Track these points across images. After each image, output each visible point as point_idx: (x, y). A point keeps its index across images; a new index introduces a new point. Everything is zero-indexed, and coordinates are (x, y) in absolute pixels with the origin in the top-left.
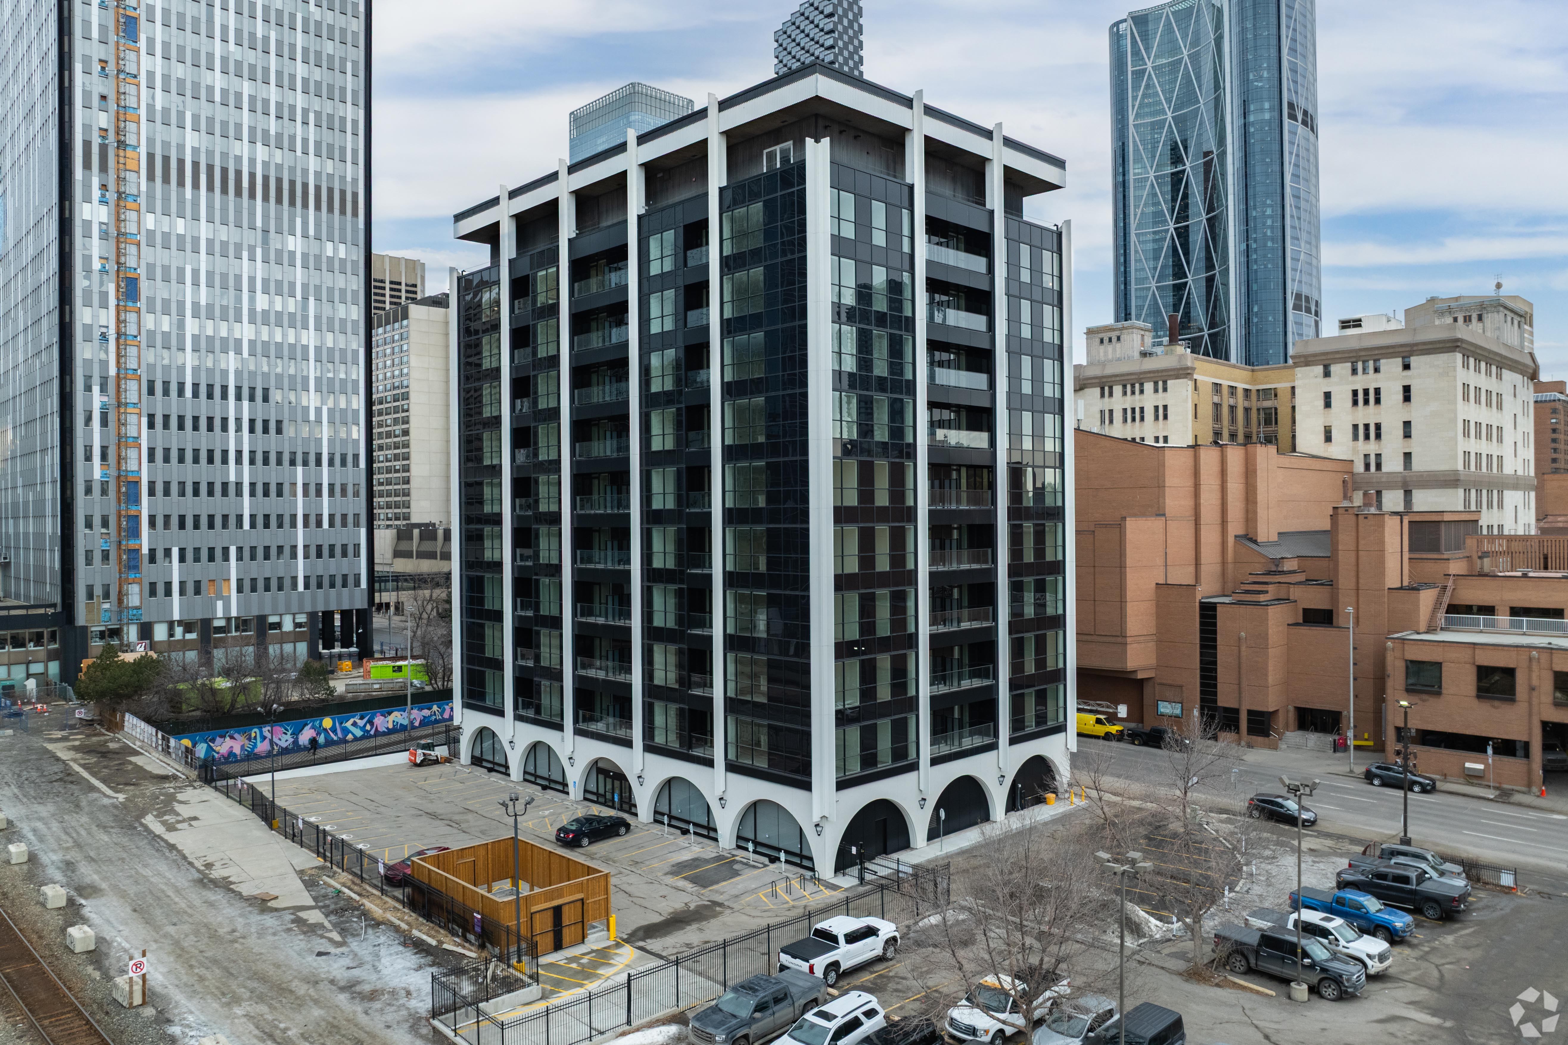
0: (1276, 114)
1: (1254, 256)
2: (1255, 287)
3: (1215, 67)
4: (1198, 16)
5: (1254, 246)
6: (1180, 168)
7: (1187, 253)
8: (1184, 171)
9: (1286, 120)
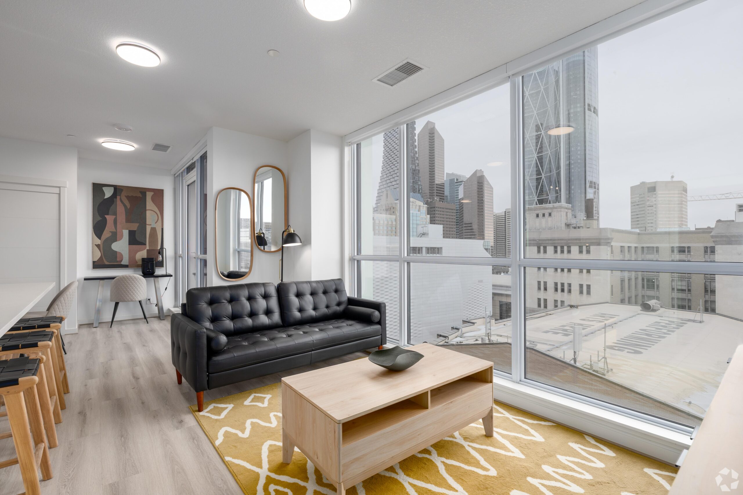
0: (582, 109)
1: (572, 166)
2: (572, 179)
3: (555, 92)
4: (548, 73)
5: (572, 162)
6: (539, 133)
7: (542, 166)
8: (541, 134)
9: (587, 111)
